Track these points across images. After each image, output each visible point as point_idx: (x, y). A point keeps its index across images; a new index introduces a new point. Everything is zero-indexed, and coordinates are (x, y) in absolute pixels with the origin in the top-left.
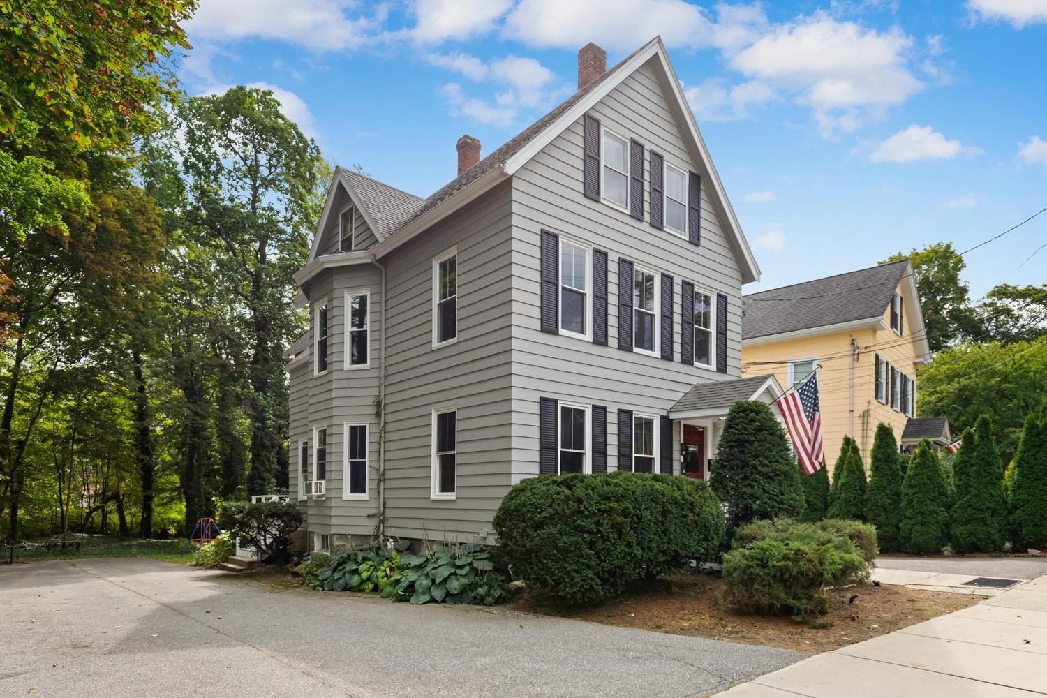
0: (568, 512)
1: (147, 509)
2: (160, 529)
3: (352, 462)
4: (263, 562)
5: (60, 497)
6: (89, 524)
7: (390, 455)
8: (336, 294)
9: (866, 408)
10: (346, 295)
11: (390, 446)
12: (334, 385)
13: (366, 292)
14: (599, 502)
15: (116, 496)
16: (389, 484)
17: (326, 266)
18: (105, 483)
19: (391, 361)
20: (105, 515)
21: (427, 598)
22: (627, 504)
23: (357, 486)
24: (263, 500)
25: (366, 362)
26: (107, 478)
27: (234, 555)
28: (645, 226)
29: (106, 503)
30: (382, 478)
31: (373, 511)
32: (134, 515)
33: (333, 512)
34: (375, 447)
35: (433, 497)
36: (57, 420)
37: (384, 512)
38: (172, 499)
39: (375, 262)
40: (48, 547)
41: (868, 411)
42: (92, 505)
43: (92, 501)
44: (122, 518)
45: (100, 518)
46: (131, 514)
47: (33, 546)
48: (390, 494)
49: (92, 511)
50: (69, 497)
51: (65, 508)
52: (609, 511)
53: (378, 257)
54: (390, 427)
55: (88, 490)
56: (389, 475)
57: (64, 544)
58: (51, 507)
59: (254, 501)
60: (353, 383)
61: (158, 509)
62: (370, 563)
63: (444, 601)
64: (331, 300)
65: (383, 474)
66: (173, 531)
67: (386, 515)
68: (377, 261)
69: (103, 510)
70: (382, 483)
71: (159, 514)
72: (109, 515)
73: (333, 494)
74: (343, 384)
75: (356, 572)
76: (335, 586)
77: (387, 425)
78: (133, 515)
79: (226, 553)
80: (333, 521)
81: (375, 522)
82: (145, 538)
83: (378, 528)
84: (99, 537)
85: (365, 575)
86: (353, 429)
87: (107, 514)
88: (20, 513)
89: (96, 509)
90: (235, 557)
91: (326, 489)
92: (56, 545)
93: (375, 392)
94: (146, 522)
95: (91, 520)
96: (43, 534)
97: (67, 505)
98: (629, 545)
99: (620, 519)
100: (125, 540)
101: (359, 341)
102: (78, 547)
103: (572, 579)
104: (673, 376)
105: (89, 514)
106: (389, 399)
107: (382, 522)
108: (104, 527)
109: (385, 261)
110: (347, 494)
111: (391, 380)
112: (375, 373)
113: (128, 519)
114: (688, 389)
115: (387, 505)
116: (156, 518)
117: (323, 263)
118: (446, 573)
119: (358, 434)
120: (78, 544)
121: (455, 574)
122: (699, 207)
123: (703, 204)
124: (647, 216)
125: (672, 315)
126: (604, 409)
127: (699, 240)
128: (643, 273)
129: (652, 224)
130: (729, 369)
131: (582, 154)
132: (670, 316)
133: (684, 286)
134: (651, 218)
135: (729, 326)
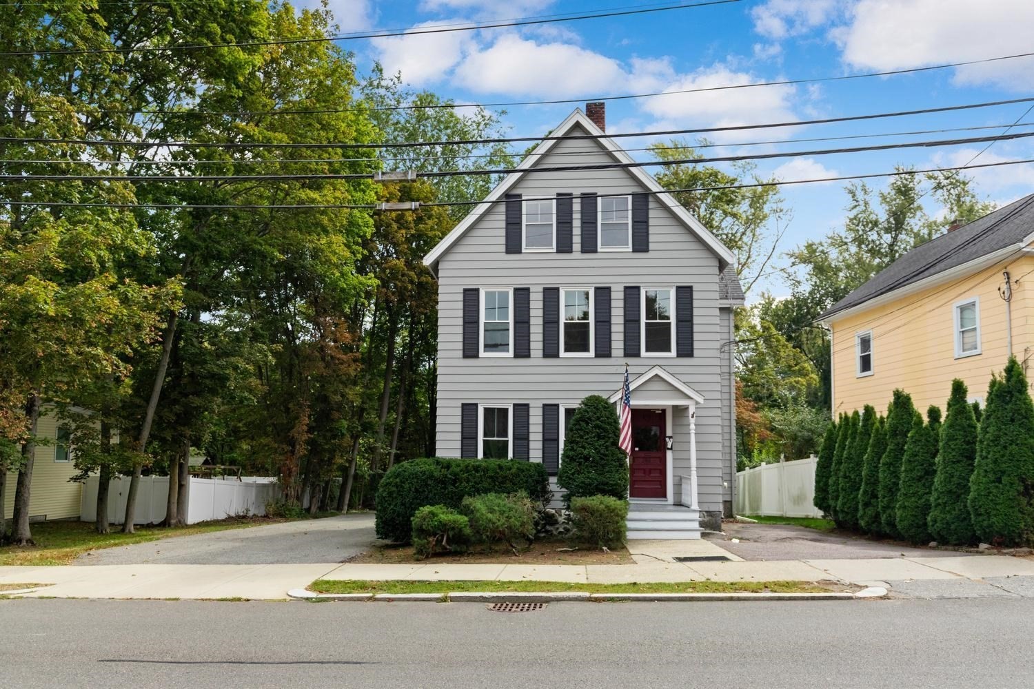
9: (1022, 358)
28: (576, 255)
41: (1025, 361)
104: (610, 370)
122: (648, 218)
123: (652, 214)
124: (577, 246)
125: (610, 319)
126: (527, 406)
127: (648, 246)
128: (575, 292)
129: (583, 251)
130: (696, 353)
131: (503, 224)
132: (608, 319)
133: (628, 291)
134: (582, 246)
135: (695, 312)
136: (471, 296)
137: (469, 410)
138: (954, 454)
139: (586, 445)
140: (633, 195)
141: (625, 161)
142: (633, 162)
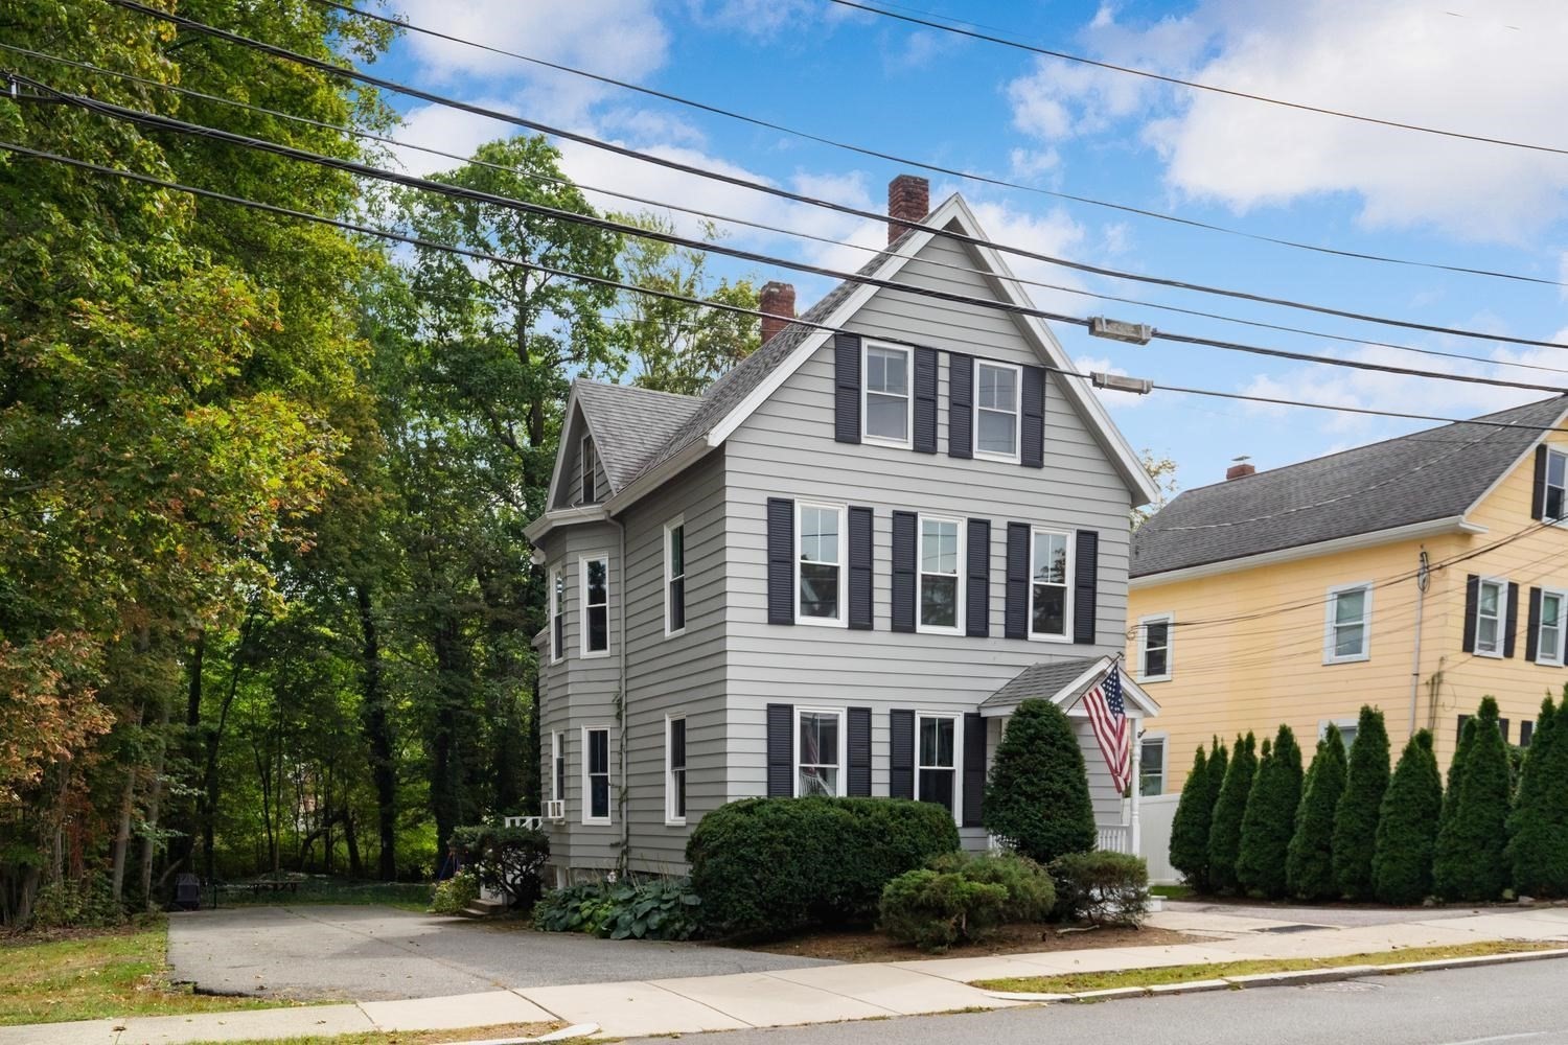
0: (734, 840)
1: (388, 835)
2: (410, 866)
3: (593, 778)
4: (509, 906)
5: (267, 817)
6: (307, 859)
7: (633, 769)
8: (570, 559)
9: (1436, 670)
10: (581, 559)
11: (633, 757)
12: (570, 678)
13: (604, 560)
14: (763, 830)
15: (343, 817)
16: (633, 805)
17: (555, 524)
18: (328, 793)
19: (632, 648)
20: (329, 845)
21: (627, 933)
22: (790, 832)
23: (599, 809)
24: (518, 824)
25: (605, 648)
26: (330, 786)
27: (479, 898)
28: (941, 458)
29: (330, 826)
30: (624, 798)
31: (615, 840)
32: (371, 845)
33: (573, 840)
34: (616, 759)
35: (668, 822)
36: (257, 696)
37: (627, 840)
38: (419, 819)
39: (609, 521)
40: (256, 890)
41: (1439, 674)
42: (311, 828)
43: (311, 822)
44: (353, 849)
45: (324, 849)
46: (365, 842)
47: (236, 889)
48: (634, 818)
49: (311, 837)
50: (279, 815)
51: (274, 834)
52: (771, 840)
53: (613, 514)
54: (632, 733)
55: (306, 803)
56: (633, 793)
57: (275, 886)
58: (255, 832)
59: (508, 824)
60: (592, 676)
61: (403, 835)
62: (595, 900)
63: (643, 937)
64: (564, 567)
65: (626, 791)
66: (428, 871)
67: (631, 844)
68: (614, 518)
69: (327, 837)
70: (624, 804)
71: (408, 843)
72: (335, 845)
73: (571, 818)
74: (580, 676)
75: (576, 910)
76: (556, 927)
77: (630, 731)
78: (369, 844)
79: (468, 894)
80: (573, 852)
81: (617, 853)
82: (387, 881)
83: (619, 859)
84: (322, 879)
85: (586, 913)
86: (593, 735)
87: (333, 843)
88: (217, 839)
89: (317, 835)
90: (480, 901)
91: (566, 811)
92: (265, 888)
93: (614, 687)
94: (388, 855)
95: (310, 852)
96: (247, 874)
97: (277, 828)
98: (789, 874)
99: (782, 847)
100: (357, 883)
101: (597, 618)
102: (294, 890)
103: (735, 907)
104: (989, 658)
105: (307, 842)
106: (632, 697)
107: (625, 852)
108: (328, 865)
109: (621, 518)
110: (587, 817)
111: (632, 673)
112: (614, 663)
113: (362, 851)
114: (1015, 673)
115: (631, 832)
116: (403, 850)
117: (552, 521)
118: (649, 908)
119: (598, 740)
120: (294, 887)
121: (658, 909)
122: (1043, 410)
123: (1050, 405)
124: (943, 445)
125: (988, 574)
126: (868, 711)
127: (1041, 458)
128: (937, 523)
129: (952, 454)
130: (1098, 637)
131: (830, 387)
132: (984, 574)
133: (1014, 529)
134: (950, 446)
135: (1101, 574)
136: (780, 512)
137: (779, 716)
138: (1484, 789)
139: (1055, 777)
140: (1026, 367)
141: (1019, 303)
142: (1032, 308)
